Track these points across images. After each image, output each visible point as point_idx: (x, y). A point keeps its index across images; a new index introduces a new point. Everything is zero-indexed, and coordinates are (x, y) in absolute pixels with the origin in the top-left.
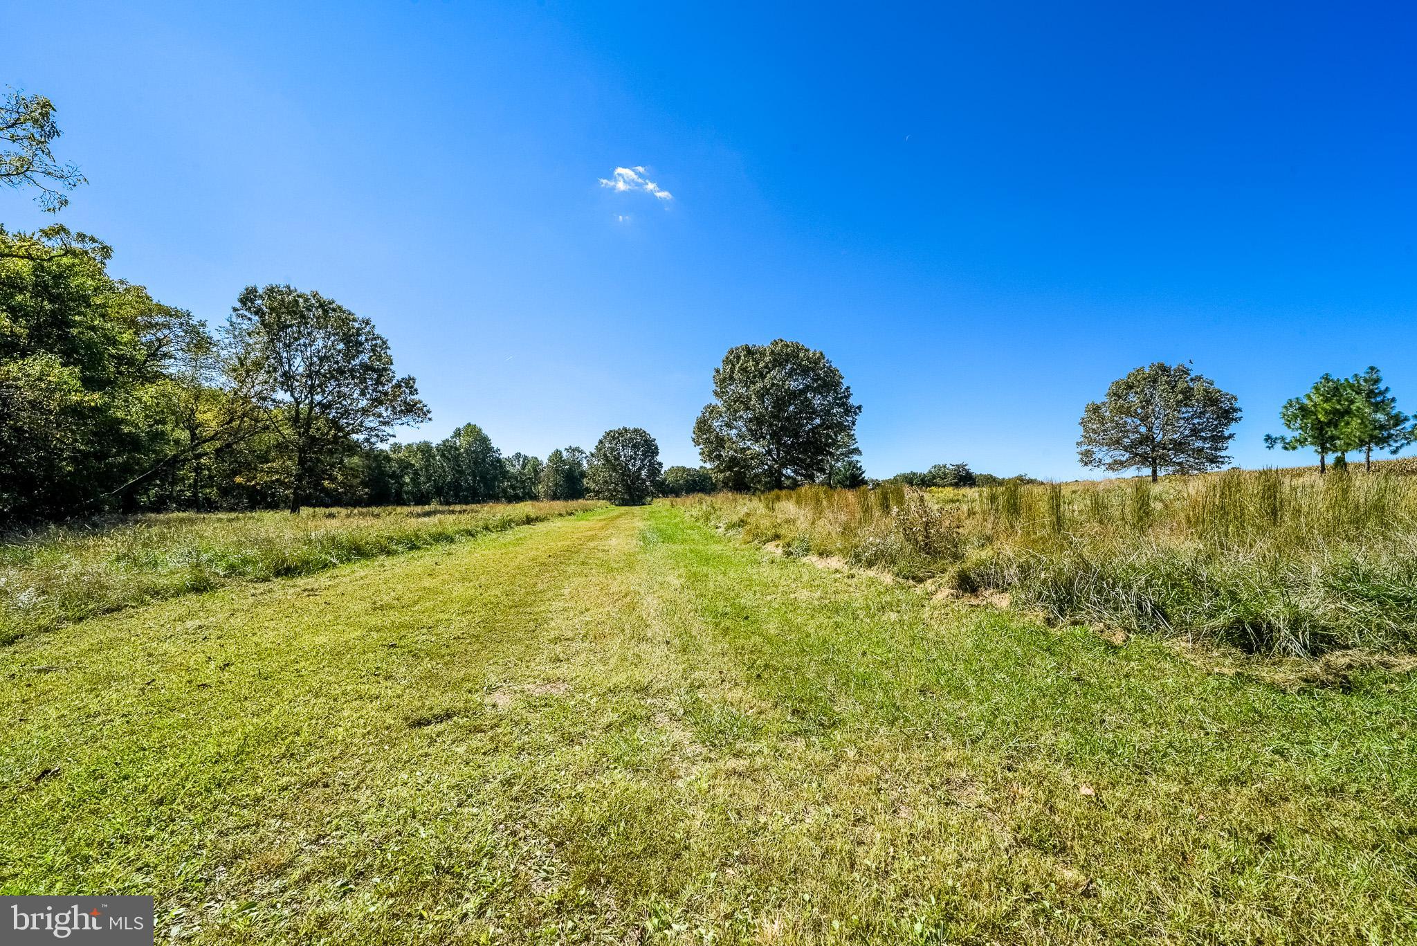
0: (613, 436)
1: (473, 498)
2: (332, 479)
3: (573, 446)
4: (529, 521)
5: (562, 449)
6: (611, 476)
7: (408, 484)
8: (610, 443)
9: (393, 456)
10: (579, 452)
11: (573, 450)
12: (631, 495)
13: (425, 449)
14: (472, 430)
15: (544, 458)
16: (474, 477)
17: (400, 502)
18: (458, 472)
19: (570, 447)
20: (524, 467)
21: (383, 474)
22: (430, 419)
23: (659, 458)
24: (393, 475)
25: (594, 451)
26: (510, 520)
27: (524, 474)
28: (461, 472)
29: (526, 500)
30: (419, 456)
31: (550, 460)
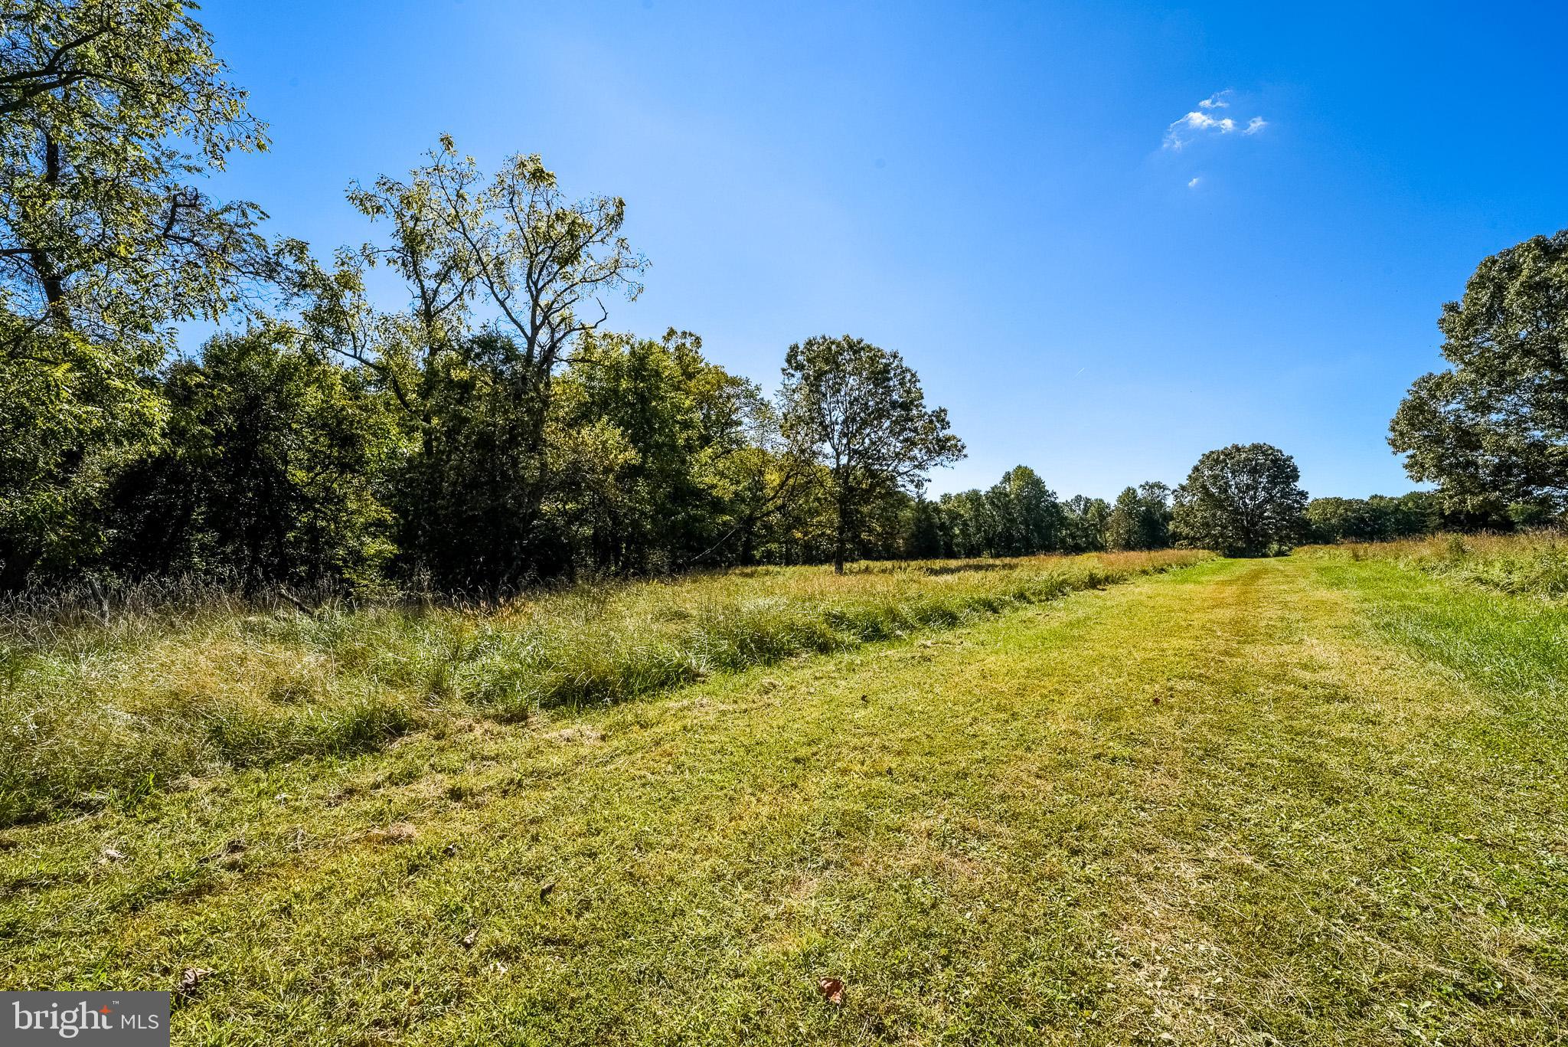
0: (1214, 460)
1: (1027, 550)
2: (871, 531)
3: (1151, 482)
4: (1094, 583)
5: (1136, 486)
6: (1214, 515)
7: (958, 536)
8: (1211, 469)
9: (943, 507)
10: (1160, 487)
11: (1152, 487)
12: (1249, 541)
13: (974, 497)
14: (1025, 475)
15: (1112, 500)
16: (1028, 526)
17: (951, 555)
18: (1009, 520)
19: (1147, 483)
20: (1086, 512)
21: (931, 525)
22: (965, 456)
23: (1300, 485)
24: (942, 526)
25: (1185, 482)
26: (1064, 582)
27: (1085, 520)
28: (1013, 521)
29: (1090, 551)
30: (969, 506)
31: (1121, 500)
